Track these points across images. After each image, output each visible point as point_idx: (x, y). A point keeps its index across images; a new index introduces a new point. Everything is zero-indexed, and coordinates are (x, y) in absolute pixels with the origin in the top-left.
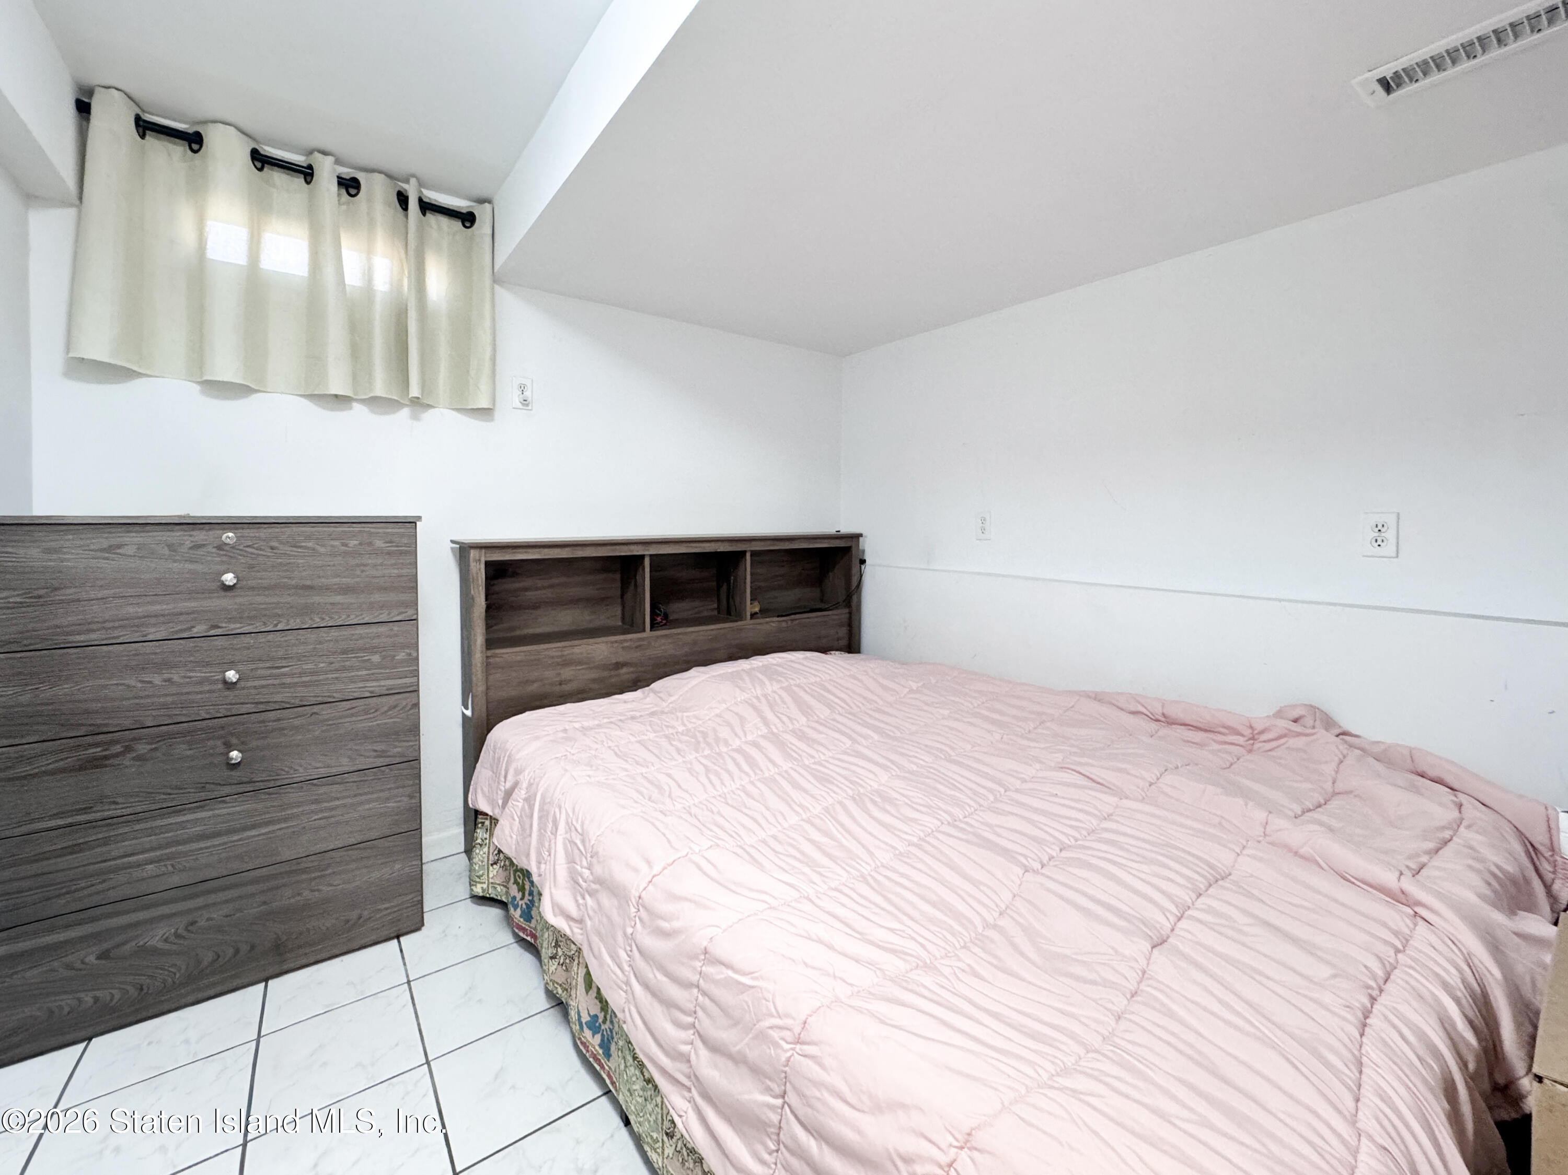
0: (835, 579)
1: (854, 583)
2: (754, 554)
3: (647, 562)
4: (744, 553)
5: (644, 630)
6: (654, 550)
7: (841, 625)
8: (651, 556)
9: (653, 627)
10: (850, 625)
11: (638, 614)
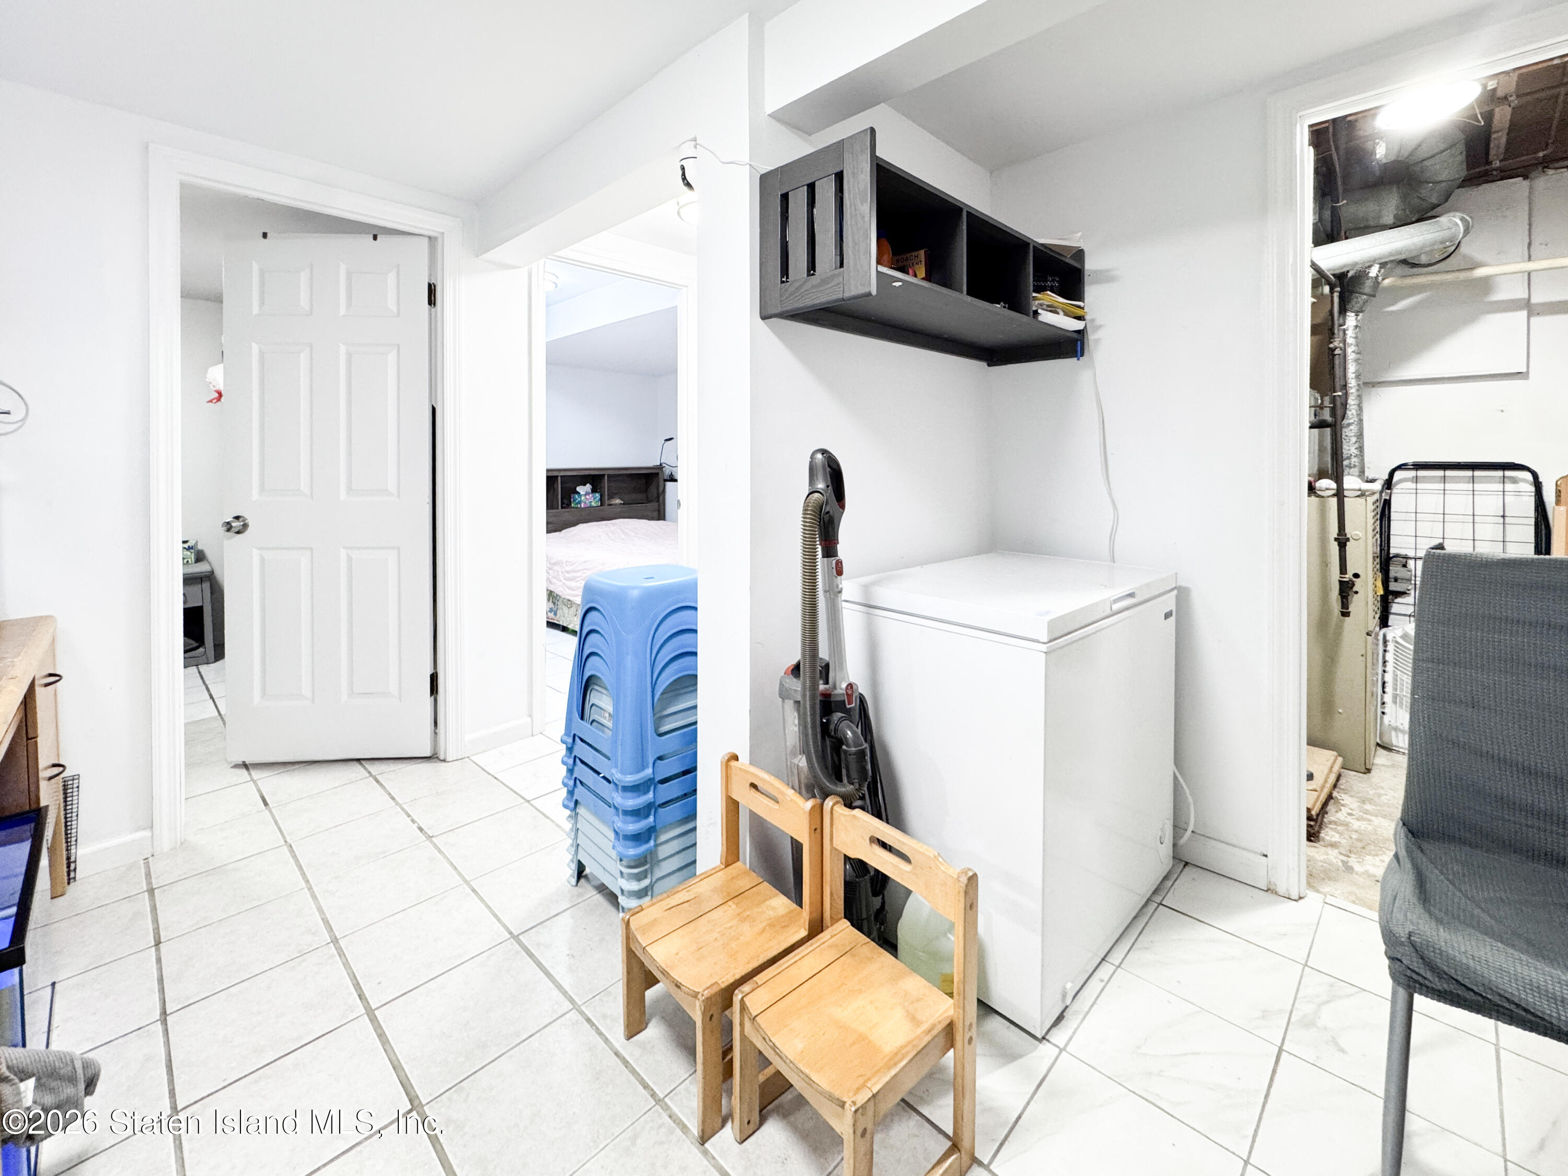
0: (653, 489)
1: (661, 489)
2: (609, 476)
3: (559, 478)
4: (604, 475)
5: (558, 508)
6: (562, 474)
7: (654, 511)
8: (561, 476)
9: (562, 508)
10: (659, 511)
11: (555, 502)
